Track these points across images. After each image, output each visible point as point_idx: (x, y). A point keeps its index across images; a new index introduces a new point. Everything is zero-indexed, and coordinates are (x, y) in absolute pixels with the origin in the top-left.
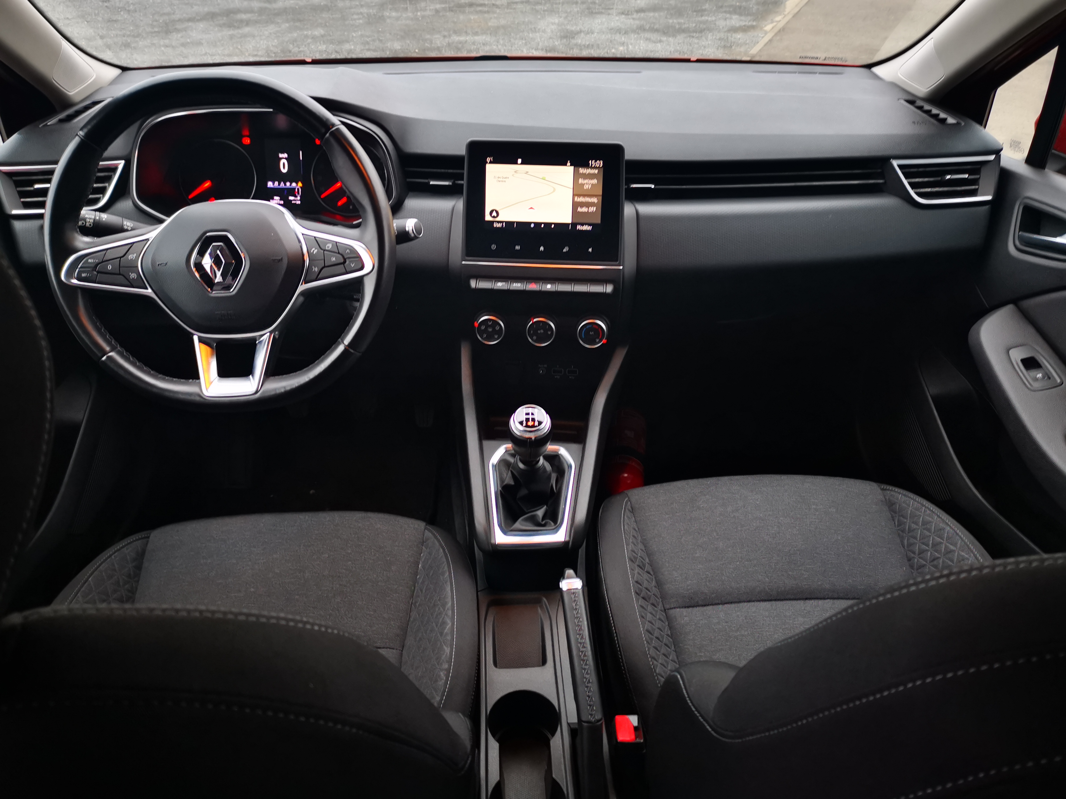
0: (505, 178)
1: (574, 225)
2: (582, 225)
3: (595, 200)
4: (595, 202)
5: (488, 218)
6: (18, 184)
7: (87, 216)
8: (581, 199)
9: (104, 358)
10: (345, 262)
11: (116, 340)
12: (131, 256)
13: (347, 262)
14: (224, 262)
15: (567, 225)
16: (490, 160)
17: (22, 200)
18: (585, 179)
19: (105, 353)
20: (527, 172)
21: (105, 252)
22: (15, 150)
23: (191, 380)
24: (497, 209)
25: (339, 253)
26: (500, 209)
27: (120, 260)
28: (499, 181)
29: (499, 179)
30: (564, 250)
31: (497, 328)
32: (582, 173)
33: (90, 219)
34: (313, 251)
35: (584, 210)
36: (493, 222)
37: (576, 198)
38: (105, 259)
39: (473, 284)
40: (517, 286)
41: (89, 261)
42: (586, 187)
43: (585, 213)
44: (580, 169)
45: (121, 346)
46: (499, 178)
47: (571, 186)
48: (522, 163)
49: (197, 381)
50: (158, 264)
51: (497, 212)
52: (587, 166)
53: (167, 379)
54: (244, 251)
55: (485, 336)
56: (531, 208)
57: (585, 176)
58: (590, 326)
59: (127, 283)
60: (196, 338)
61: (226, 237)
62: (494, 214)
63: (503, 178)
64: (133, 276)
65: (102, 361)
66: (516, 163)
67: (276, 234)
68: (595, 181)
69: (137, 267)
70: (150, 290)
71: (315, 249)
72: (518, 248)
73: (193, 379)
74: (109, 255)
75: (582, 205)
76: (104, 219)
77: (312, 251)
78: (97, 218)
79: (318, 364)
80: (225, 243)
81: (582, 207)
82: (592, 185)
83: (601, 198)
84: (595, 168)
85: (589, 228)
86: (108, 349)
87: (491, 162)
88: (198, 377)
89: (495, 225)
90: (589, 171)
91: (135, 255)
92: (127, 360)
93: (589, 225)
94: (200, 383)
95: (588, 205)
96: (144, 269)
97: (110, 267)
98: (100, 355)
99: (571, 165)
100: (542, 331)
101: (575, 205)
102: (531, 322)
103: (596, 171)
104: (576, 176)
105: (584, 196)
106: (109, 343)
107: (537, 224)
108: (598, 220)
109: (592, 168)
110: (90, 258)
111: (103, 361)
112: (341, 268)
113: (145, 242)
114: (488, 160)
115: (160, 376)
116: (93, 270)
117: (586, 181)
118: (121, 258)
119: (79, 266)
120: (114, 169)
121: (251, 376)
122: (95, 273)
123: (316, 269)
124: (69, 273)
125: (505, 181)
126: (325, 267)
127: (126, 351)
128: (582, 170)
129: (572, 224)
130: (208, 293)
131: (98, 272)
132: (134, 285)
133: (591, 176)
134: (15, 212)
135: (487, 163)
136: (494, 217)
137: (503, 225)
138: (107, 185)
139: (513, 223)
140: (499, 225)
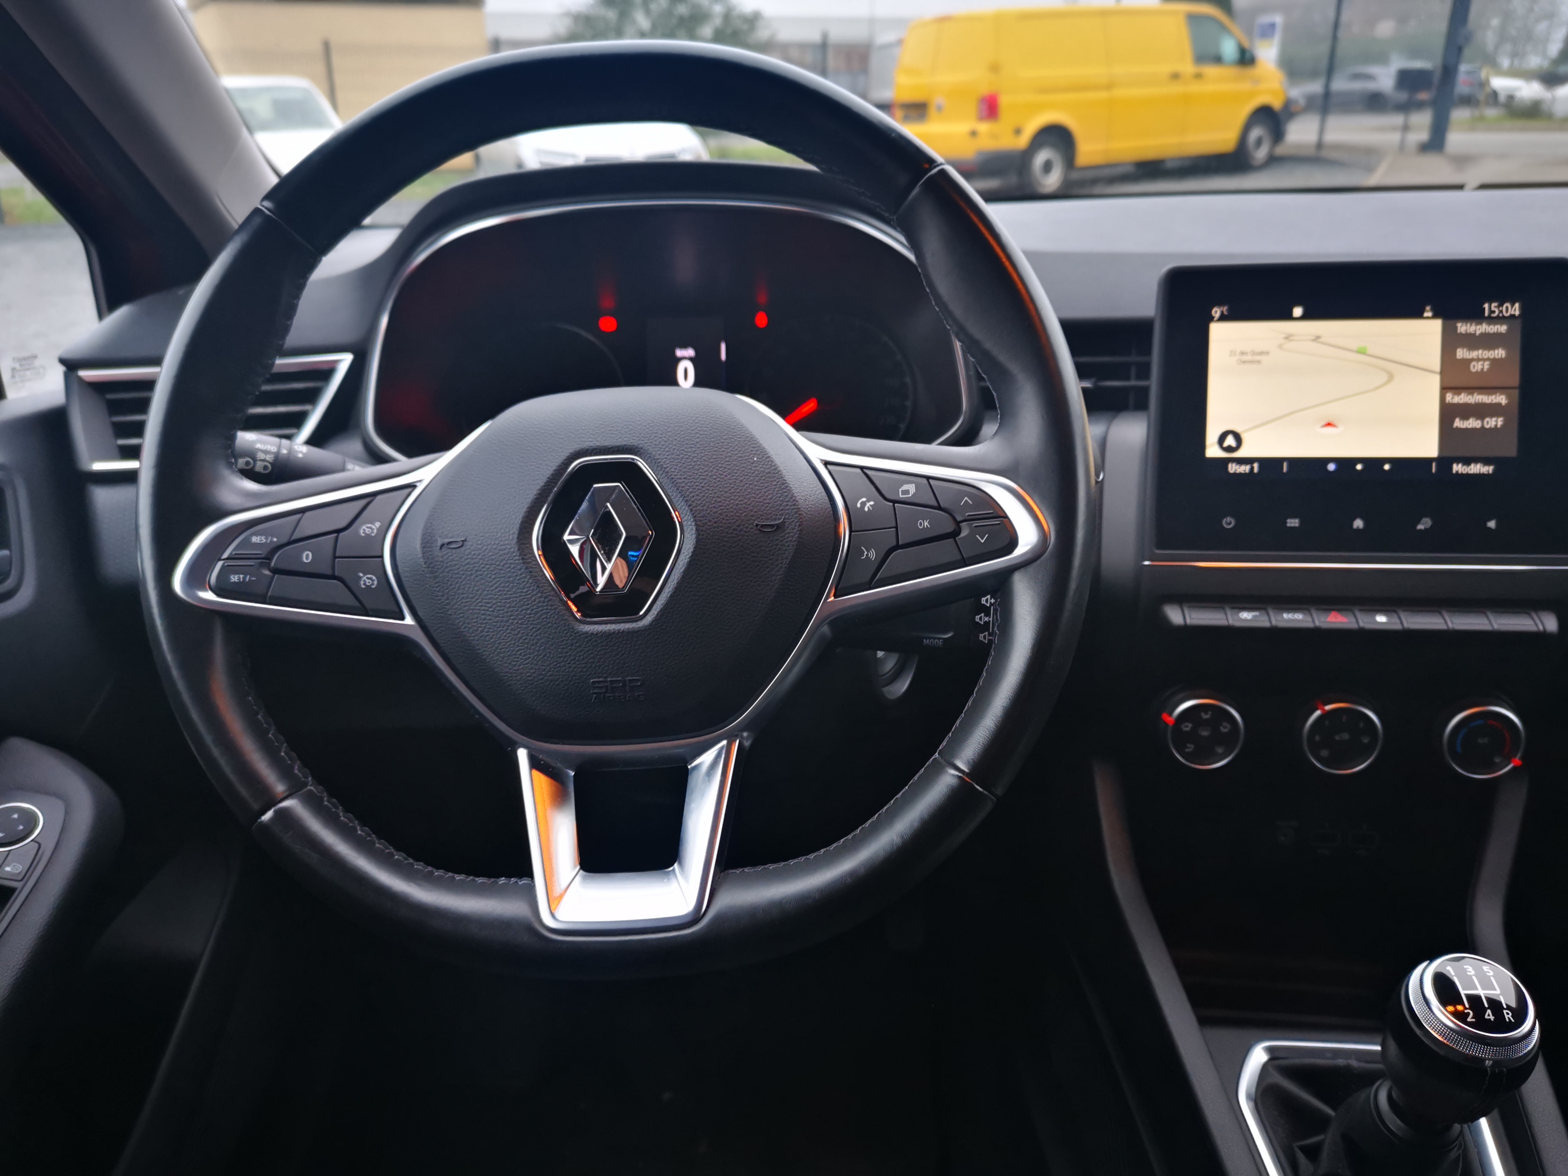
0: (1262, 353)
1: (1444, 461)
2: (1467, 461)
3: (1501, 399)
4: (1500, 404)
5: (1213, 451)
6: (115, 408)
7: (258, 446)
8: (1463, 398)
9: (268, 816)
10: (956, 533)
11: (306, 763)
12: (367, 529)
13: (965, 533)
14: (624, 535)
15: (1427, 461)
16: (1222, 313)
17: (121, 442)
18: (1472, 347)
19: (271, 801)
20: (1318, 337)
21: (298, 516)
22: (118, 336)
23: (502, 881)
24: (1238, 429)
25: (939, 508)
26: (1246, 431)
27: (337, 538)
28: (1244, 362)
29: (1245, 358)
30: (1420, 527)
31: (1225, 728)
32: (1464, 332)
33: (266, 452)
34: (864, 504)
35: (1473, 423)
36: (1225, 462)
37: (1450, 398)
38: (294, 537)
39: (1175, 615)
40: (1293, 618)
41: (255, 539)
42: (1476, 367)
43: (1473, 430)
44: (1459, 325)
45: (319, 780)
46: (1242, 353)
47: (1436, 365)
48: (1305, 317)
49: (524, 881)
50: (439, 543)
51: (1238, 437)
52: (1477, 316)
53: (440, 878)
54: (681, 504)
55: (1190, 748)
56: (1329, 424)
57: (1473, 342)
58: (1480, 722)
59: (351, 601)
60: (522, 755)
61: (633, 467)
62: (1230, 441)
63: (1254, 353)
64: (367, 580)
65: (262, 822)
66: (1289, 317)
67: (765, 457)
68: (1500, 353)
69: (381, 556)
70: (409, 620)
71: (868, 501)
72: (1293, 523)
73: (509, 876)
74: (309, 527)
75: (1466, 411)
76: (300, 455)
77: (859, 505)
78: (285, 451)
79: (875, 830)
80: (629, 485)
81: (1465, 417)
82: (1494, 362)
83: (1516, 393)
84: (1500, 319)
85: (1488, 469)
86: (280, 788)
87: (1223, 318)
88: (527, 872)
89: (1233, 468)
90: (1483, 328)
91: (378, 524)
92: (330, 820)
93: (1486, 461)
94: (531, 889)
95: (1480, 411)
96: (398, 558)
97: (307, 557)
98: (256, 806)
99: (1435, 316)
100: (1346, 736)
101: (1448, 413)
102: (1318, 713)
103: (1503, 328)
104: (1450, 342)
105: (1470, 389)
106: (285, 773)
107: (1346, 464)
108: (1510, 449)
109: (1491, 320)
110: (256, 534)
111: (265, 826)
112: (945, 550)
113: (407, 491)
114: (1216, 312)
115: (418, 866)
116: (262, 565)
117: (1474, 354)
118: (338, 531)
119: (225, 556)
120: (326, 373)
121: (676, 865)
122: (267, 572)
123: (872, 555)
124: (196, 577)
125: (1259, 362)
126: (897, 547)
127: (331, 795)
128: (1463, 328)
129: (1438, 460)
130: (573, 623)
131: (276, 571)
132: (369, 605)
133: (1487, 341)
134: (99, 466)
135: (1211, 319)
136: (1229, 449)
137: (1252, 468)
138: (307, 407)
139: (1279, 461)
140: (1244, 469)
